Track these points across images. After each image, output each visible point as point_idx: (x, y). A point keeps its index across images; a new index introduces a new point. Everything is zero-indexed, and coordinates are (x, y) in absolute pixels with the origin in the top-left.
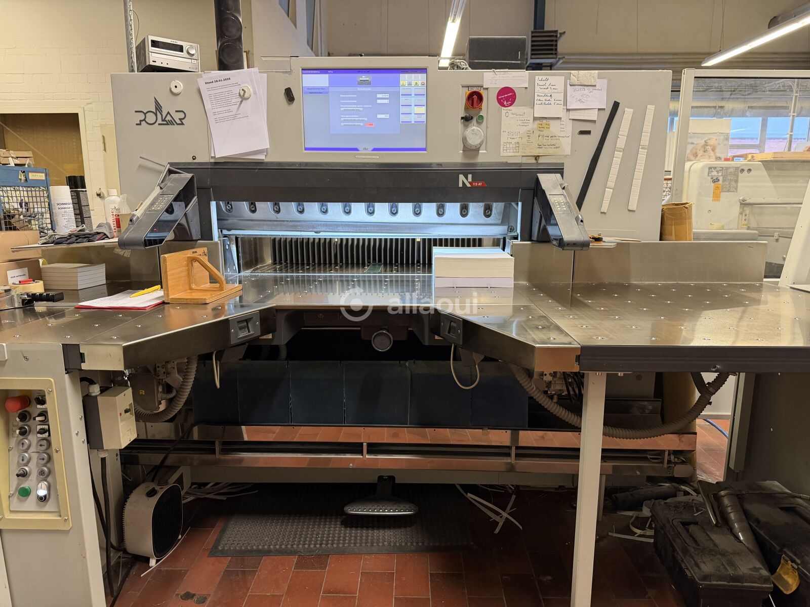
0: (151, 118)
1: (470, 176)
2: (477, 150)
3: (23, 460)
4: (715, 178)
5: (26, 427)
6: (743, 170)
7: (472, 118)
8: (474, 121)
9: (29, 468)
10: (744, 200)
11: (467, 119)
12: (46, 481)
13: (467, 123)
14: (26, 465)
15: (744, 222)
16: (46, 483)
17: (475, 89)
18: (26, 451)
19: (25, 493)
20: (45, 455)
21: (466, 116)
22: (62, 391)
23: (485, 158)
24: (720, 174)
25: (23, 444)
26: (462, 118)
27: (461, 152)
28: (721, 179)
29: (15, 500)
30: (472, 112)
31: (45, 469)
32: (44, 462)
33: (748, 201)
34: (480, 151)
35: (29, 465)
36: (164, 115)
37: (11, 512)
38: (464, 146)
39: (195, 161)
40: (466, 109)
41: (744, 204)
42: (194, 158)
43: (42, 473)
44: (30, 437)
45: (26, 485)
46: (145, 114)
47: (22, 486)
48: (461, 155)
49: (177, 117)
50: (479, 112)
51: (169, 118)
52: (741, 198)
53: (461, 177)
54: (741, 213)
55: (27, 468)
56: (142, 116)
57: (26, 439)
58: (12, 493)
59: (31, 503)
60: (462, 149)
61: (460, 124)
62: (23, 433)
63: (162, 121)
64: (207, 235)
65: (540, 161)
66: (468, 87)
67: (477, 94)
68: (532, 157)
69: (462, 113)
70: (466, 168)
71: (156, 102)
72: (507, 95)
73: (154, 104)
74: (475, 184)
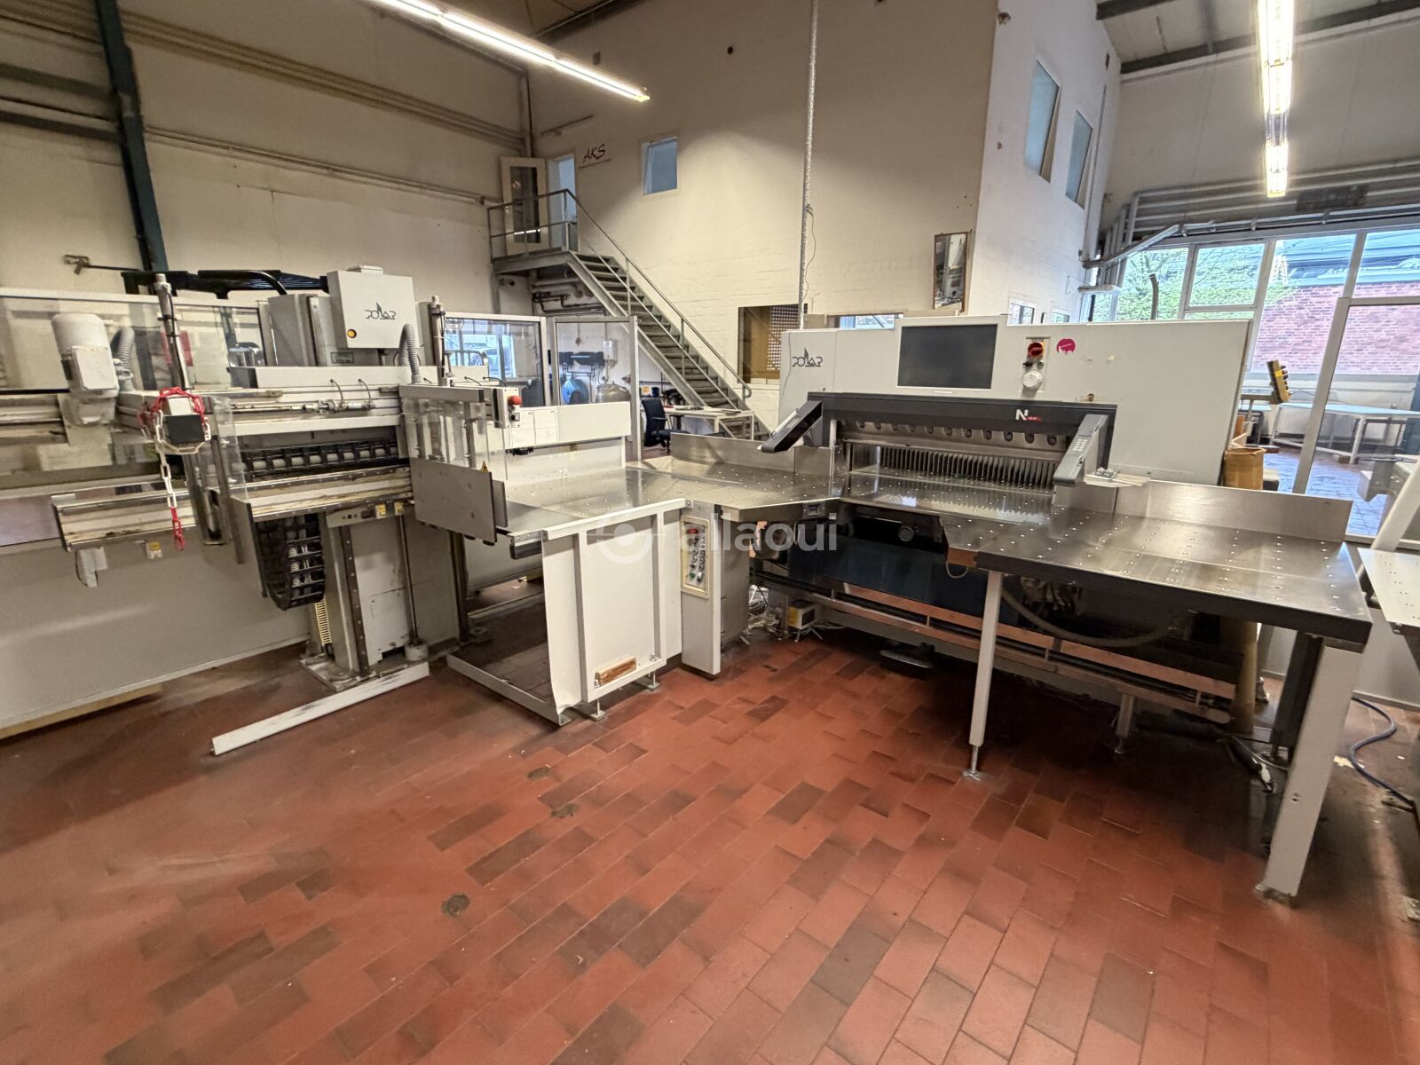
0: (801, 361)
1: (1026, 412)
2: (1034, 391)
3: (694, 559)
7: (1033, 364)
8: (1035, 366)
9: (696, 563)
11: (1028, 365)
13: (1029, 368)
16: (701, 572)
17: (1037, 342)
19: (693, 576)
21: (1027, 363)
22: (713, 527)
23: (1040, 396)
26: (1024, 364)
27: (1021, 391)
29: (689, 577)
30: (1035, 359)
31: (702, 565)
32: (702, 561)
34: (1037, 392)
36: (809, 360)
37: (687, 582)
38: (1024, 386)
39: (825, 391)
40: (1029, 356)
42: (824, 389)
43: (700, 567)
46: (798, 359)
47: (692, 572)
48: (1020, 394)
49: (817, 361)
50: (1039, 360)
51: (812, 362)
53: (1019, 412)
56: (796, 360)
58: (688, 574)
60: (1022, 389)
61: (1022, 369)
63: (809, 363)
64: (826, 443)
65: (1093, 402)
66: (1032, 338)
67: (1040, 346)
68: (1087, 398)
69: (1025, 360)
70: (1023, 405)
71: (806, 351)
72: (1067, 345)
73: (804, 352)
74: (1030, 418)
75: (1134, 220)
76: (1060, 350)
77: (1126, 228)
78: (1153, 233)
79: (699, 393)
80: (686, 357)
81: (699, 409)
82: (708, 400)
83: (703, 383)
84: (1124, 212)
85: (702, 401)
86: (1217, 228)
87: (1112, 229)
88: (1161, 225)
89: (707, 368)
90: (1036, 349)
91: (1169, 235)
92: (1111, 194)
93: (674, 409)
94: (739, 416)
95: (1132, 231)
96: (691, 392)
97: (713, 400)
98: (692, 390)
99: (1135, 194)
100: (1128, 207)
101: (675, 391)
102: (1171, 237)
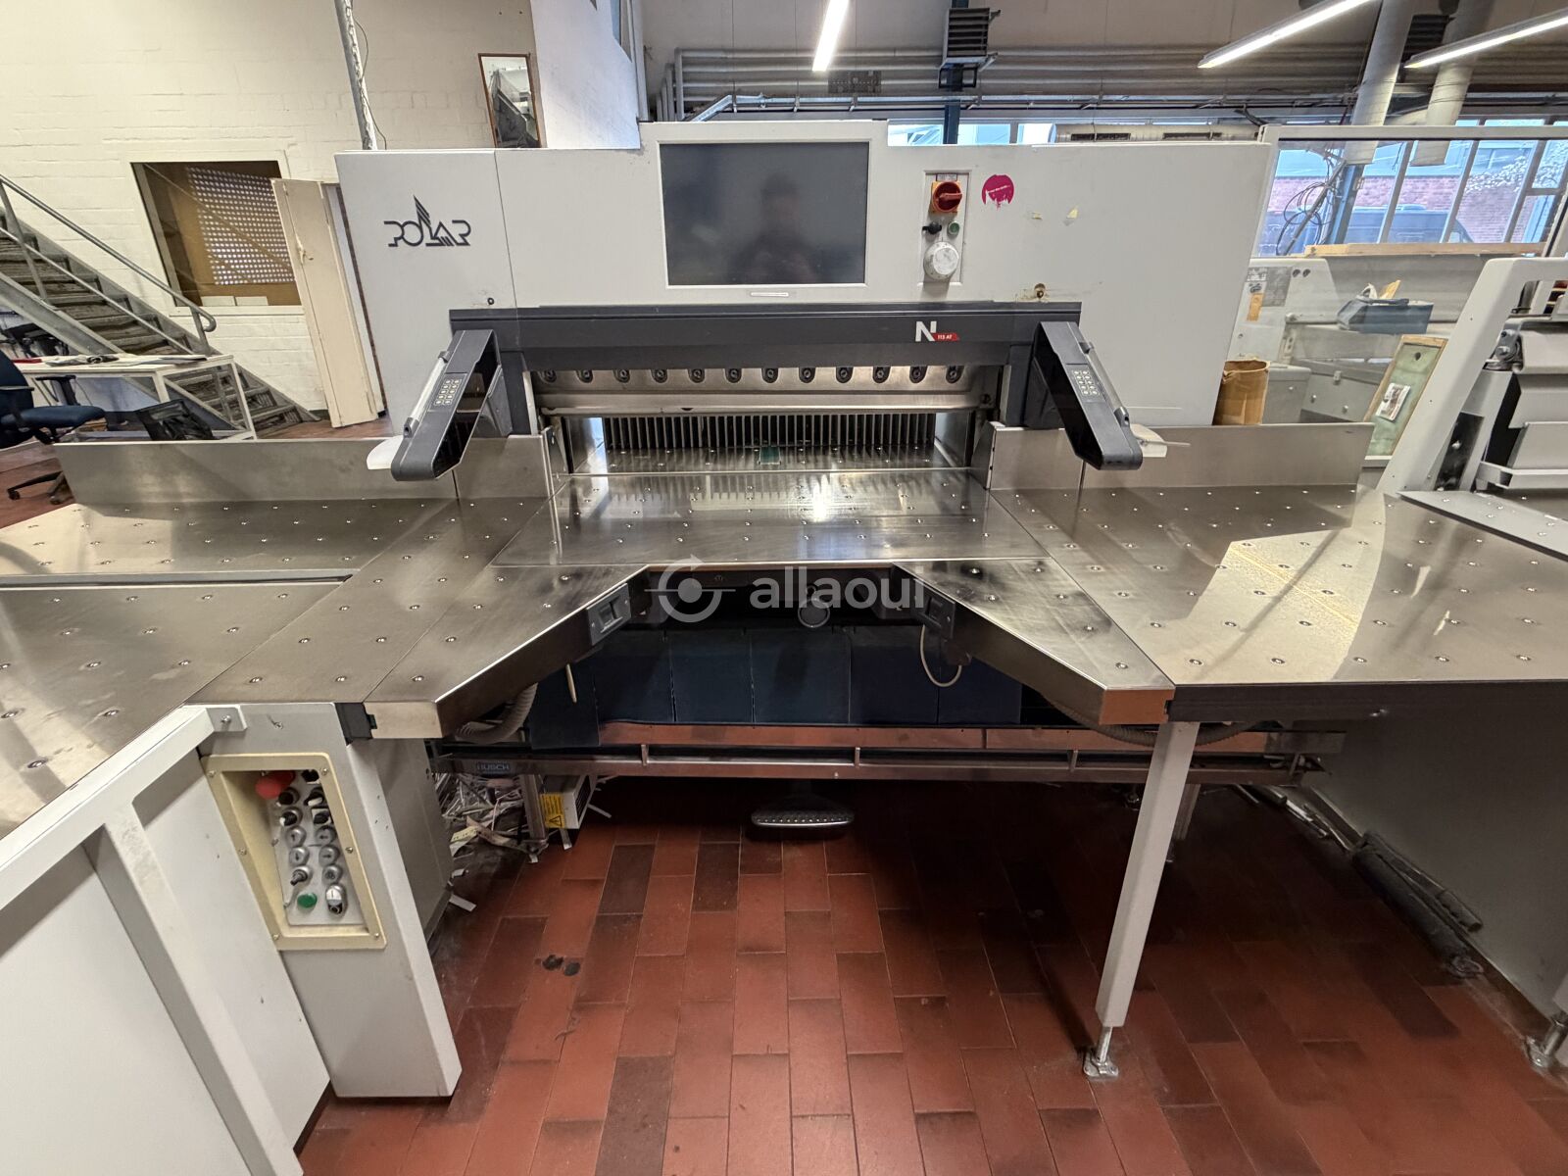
0: (412, 234)
1: (934, 324)
2: (947, 280)
3: (297, 858)
4: (1254, 284)
5: (294, 812)
6: (1297, 272)
7: (940, 229)
8: (943, 234)
9: (309, 867)
10: (1293, 318)
11: (932, 230)
12: (336, 883)
13: (931, 236)
14: (304, 864)
15: (1286, 351)
16: (337, 888)
17: (948, 179)
18: (300, 845)
19: (308, 903)
20: (331, 850)
21: (931, 225)
22: (344, 769)
23: (956, 293)
24: (1264, 279)
25: (293, 836)
26: (924, 228)
27: (922, 284)
28: (1264, 286)
29: (295, 909)
30: (942, 218)
31: (334, 869)
32: (331, 860)
33: (1300, 320)
34: (951, 284)
35: (308, 863)
36: (434, 228)
37: (291, 926)
38: (926, 274)
39: (493, 307)
40: (932, 212)
41: (1292, 323)
42: (491, 301)
43: (330, 875)
44: (302, 825)
45: (307, 890)
47: (302, 893)
48: (921, 289)
49: (456, 231)
50: (952, 219)
51: (442, 234)
52: (1289, 315)
53: (920, 326)
54: (1285, 338)
55: (305, 869)
56: (397, 231)
57: (297, 827)
58: (288, 901)
59: (320, 913)
60: (923, 279)
61: (920, 238)
62: (292, 821)
63: (433, 238)
64: (521, 427)
65: (1044, 300)
66: (936, 174)
67: (952, 188)
68: (1033, 293)
69: (924, 220)
70: (929, 311)
71: (419, 205)
72: (1000, 188)
73: (415, 209)
74: (941, 337)
75: (681, 86)
76: (988, 198)
77: (675, 95)
78: (705, 105)
79: (95, 329)
80: (39, 261)
81: (107, 360)
82: (121, 341)
83: (98, 310)
84: (670, 72)
85: (108, 344)
86: (767, 105)
87: (661, 94)
88: (712, 95)
89: (97, 281)
90: (947, 196)
91: (720, 108)
92: (651, 48)
93: (45, 364)
94: (203, 366)
95: (682, 100)
96: (74, 327)
97: (134, 340)
98: (77, 323)
99: (677, 51)
100: (673, 66)
101: (33, 327)
102: (724, 112)
